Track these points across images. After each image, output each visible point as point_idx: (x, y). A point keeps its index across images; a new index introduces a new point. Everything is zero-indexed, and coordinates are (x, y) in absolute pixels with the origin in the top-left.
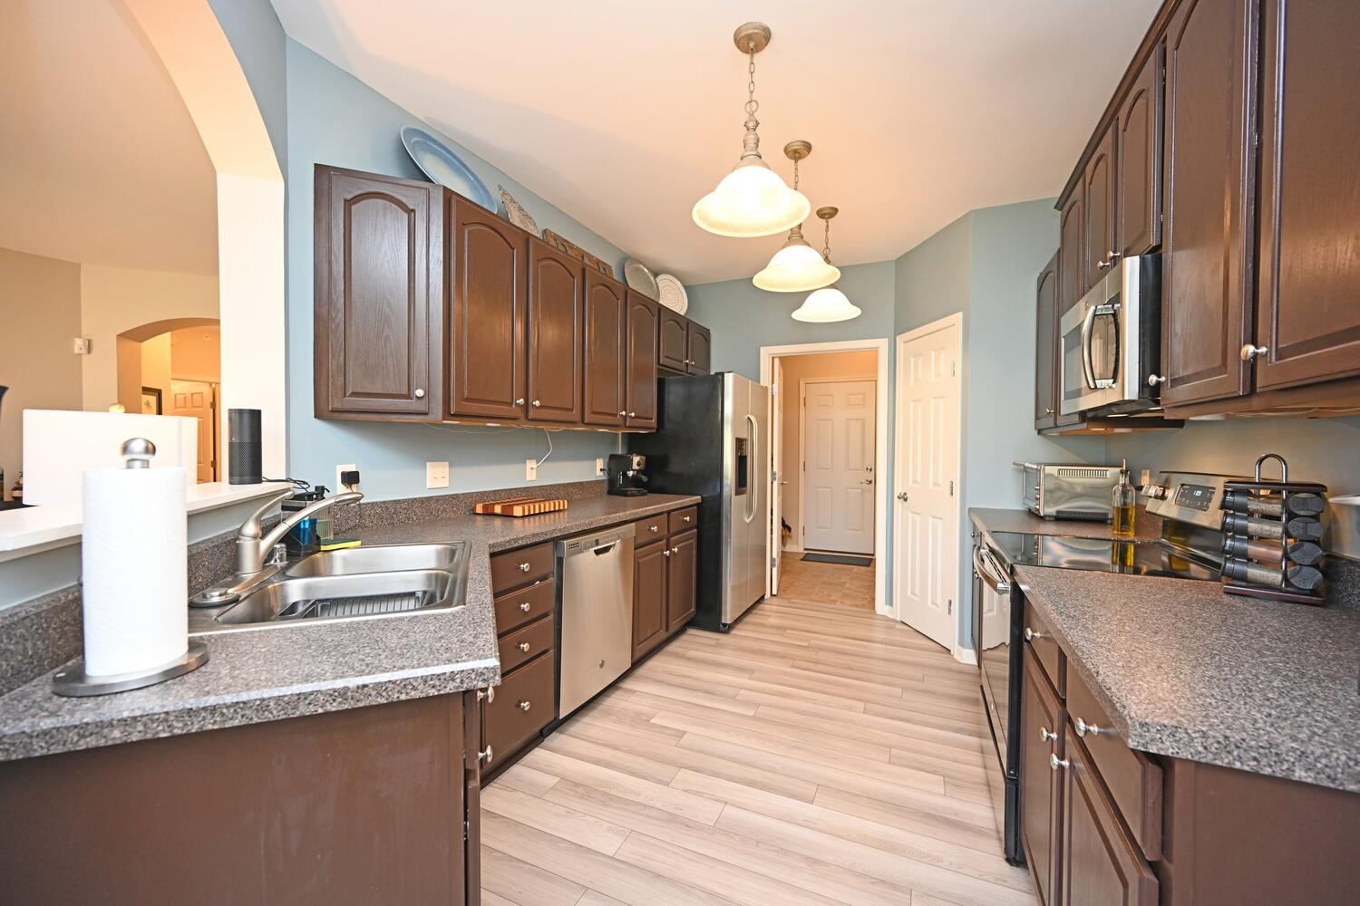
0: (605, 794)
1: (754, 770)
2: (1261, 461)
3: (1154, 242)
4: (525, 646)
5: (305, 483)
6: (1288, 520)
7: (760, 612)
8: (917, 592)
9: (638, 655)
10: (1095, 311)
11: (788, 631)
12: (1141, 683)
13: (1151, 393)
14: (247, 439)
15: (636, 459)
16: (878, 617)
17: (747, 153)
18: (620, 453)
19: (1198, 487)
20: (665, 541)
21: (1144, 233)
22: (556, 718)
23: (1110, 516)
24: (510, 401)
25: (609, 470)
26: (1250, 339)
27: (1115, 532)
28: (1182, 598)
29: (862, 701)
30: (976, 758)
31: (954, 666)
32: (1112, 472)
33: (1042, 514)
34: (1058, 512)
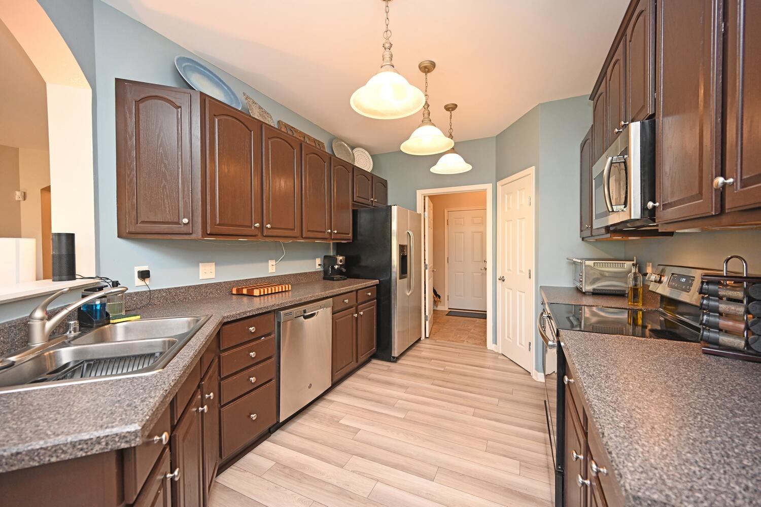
0: (302, 474)
1: (400, 457)
2: (727, 261)
3: (650, 112)
4: (253, 379)
5: (108, 279)
6: (748, 302)
7: (418, 349)
8: (511, 337)
9: (336, 379)
10: (612, 160)
11: (433, 361)
12: (637, 447)
13: (650, 214)
14: (64, 252)
15: (340, 258)
16: (488, 351)
17: (384, 64)
18: (332, 254)
19: (683, 276)
20: (354, 308)
21: (644, 107)
22: (278, 422)
23: (627, 292)
24: (250, 225)
25: (324, 265)
26: (720, 174)
27: (630, 303)
28: (672, 358)
29: (474, 407)
30: (541, 447)
31: (533, 383)
32: (628, 264)
33: (584, 291)
34: (594, 289)
